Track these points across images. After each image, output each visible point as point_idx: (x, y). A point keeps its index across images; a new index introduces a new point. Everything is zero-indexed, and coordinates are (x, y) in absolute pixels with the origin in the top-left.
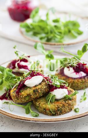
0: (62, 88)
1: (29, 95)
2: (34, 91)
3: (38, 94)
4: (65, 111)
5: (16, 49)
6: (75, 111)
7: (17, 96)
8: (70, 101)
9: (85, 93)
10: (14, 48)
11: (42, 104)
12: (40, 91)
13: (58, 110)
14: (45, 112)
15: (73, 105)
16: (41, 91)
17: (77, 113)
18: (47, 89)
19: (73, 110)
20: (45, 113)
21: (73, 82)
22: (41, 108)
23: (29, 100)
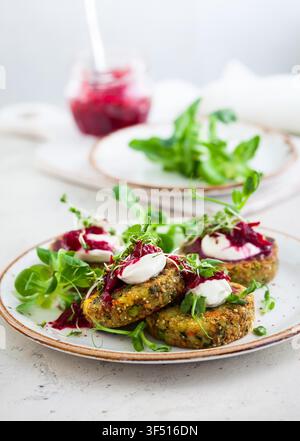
0: (218, 278)
1: (138, 303)
2: (151, 291)
3: (160, 298)
4: (233, 334)
5: (70, 204)
6: (257, 332)
7: (107, 310)
8: (244, 308)
9: (267, 293)
10: (63, 200)
11: (175, 321)
12: (164, 291)
13: (218, 332)
14: (185, 341)
15: (249, 319)
16: (166, 289)
17: (263, 337)
18: (180, 285)
19: (251, 330)
20: (184, 344)
21: (233, 269)
22: (173, 332)
23: (141, 317)
